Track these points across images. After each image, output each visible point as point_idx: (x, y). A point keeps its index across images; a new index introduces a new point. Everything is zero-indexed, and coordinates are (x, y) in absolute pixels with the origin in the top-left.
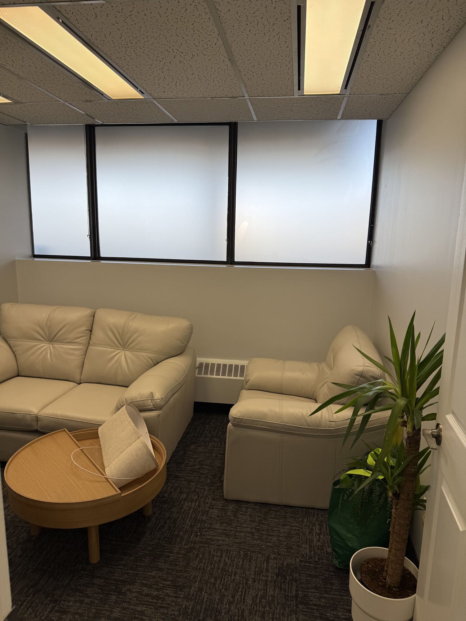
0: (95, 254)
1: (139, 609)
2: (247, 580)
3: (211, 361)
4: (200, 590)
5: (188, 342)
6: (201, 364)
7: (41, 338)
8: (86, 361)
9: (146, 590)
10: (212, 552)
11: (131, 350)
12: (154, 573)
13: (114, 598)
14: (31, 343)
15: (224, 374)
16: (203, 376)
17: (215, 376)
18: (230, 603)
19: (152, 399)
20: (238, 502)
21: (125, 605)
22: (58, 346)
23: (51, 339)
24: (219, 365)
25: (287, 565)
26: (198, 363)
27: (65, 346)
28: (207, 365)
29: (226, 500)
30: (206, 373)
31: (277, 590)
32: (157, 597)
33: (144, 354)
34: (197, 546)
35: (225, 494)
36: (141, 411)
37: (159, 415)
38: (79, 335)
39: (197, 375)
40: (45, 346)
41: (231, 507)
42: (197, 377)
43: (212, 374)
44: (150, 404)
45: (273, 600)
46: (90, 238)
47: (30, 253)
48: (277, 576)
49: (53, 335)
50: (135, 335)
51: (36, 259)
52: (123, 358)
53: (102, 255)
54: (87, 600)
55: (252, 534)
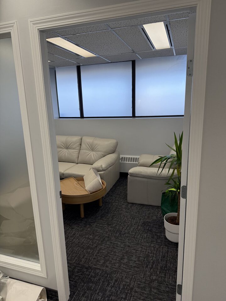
0: (82, 116)
1: (96, 229)
2: (132, 224)
3: (126, 156)
4: (116, 226)
5: (116, 148)
6: (122, 158)
7: (64, 148)
8: (79, 156)
9: (98, 225)
10: (121, 217)
11: (95, 151)
12: (101, 221)
13: (88, 226)
14: (60, 149)
15: (131, 161)
16: (123, 162)
17: (127, 162)
18: (125, 230)
19: (102, 167)
20: (133, 204)
21: (92, 228)
22: (70, 150)
23: (67, 148)
24: (129, 158)
25: (147, 221)
26: (121, 157)
27: (72, 150)
28: (125, 158)
29: (128, 203)
30: (124, 161)
31: (142, 227)
32: (102, 227)
33: (100, 153)
34: (117, 215)
35: (128, 201)
36: (98, 171)
37: (104, 173)
38: (77, 146)
39: (120, 162)
40: (65, 150)
41: (130, 205)
42: (121, 163)
43: (126, 161)
44: (101, 169)
45: (140, 230)
46: (80, 110)
47: (58, 117)
48: (143, 224)
49: (67, 147)
50: (97, 146)
51: (61, 119)
52: (92, 154)
53: (85, 116)
54: (80, 226)
55: (136, 212)
